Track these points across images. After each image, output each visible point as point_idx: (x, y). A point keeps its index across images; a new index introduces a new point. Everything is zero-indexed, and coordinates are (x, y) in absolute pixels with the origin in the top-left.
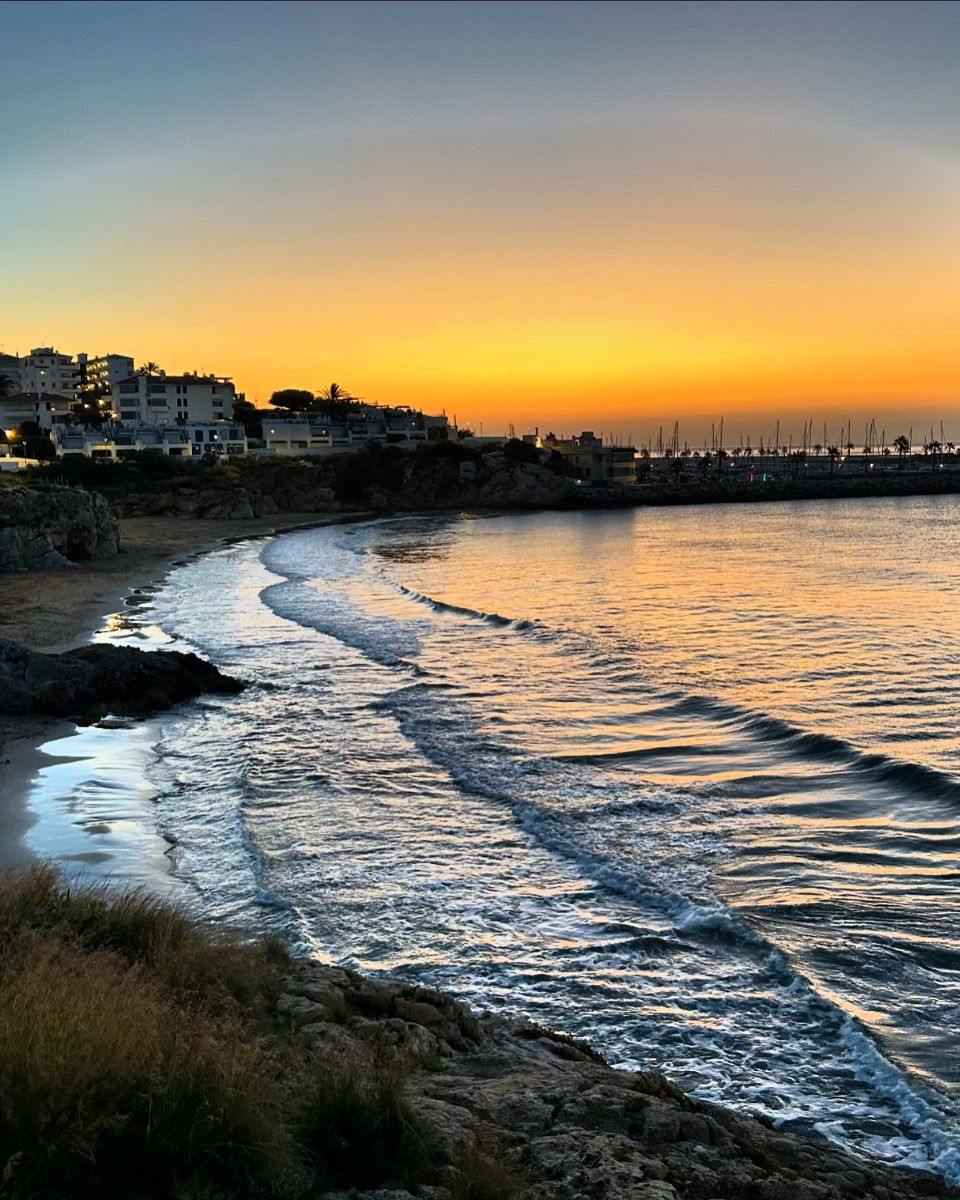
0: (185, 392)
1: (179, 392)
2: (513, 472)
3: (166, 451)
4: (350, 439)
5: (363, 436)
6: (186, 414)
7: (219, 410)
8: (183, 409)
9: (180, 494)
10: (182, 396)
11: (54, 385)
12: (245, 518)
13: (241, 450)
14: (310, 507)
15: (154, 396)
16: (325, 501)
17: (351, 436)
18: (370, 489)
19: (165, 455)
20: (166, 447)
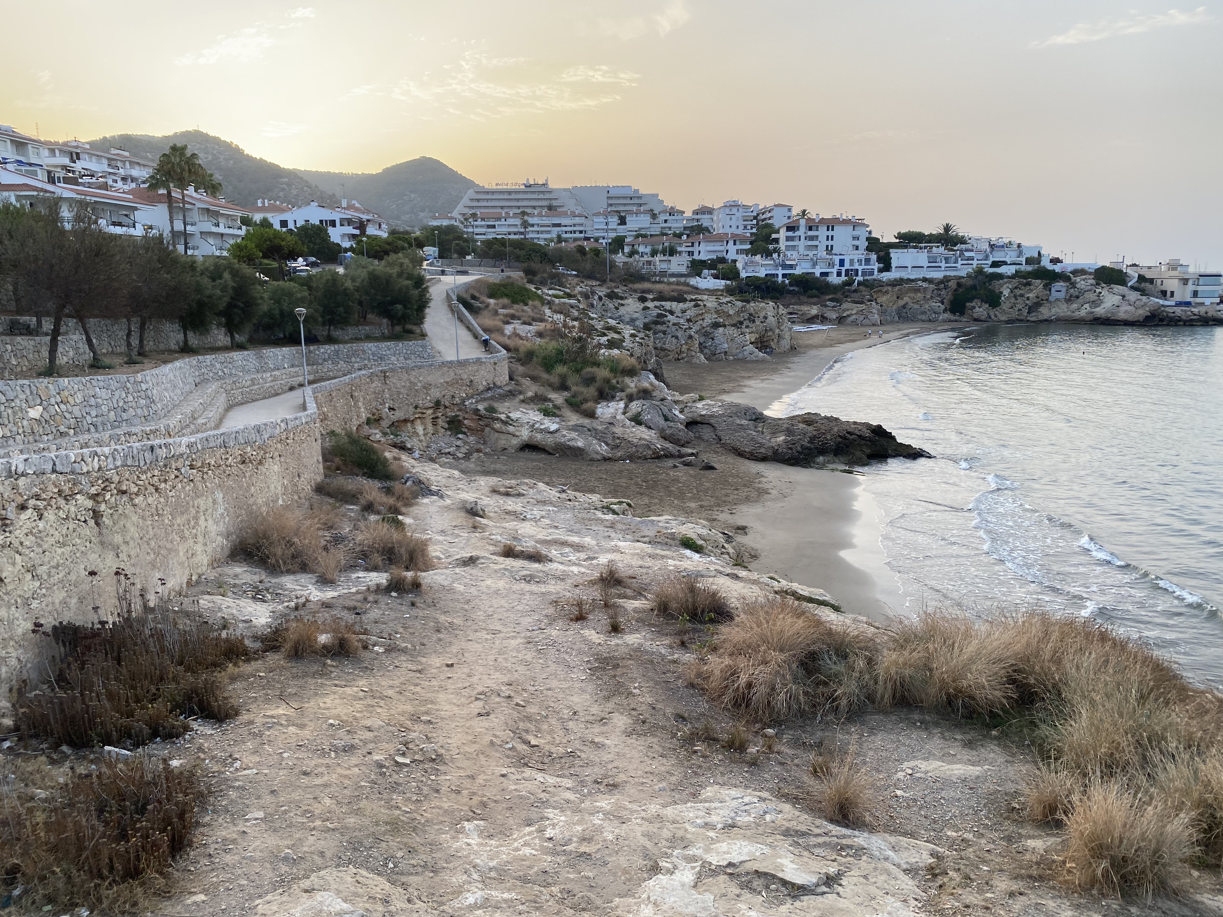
0: (833, 230)
1: (828, 230)
2: (1100, 293)
3: (818, 274)
4: (958, 265)
5: (970, 262)
6: (832, 246)
7: (856, 243)
8: (830, 243)
9: (826, 306)
10: (830, 233)
11: (738, 227)
12: (874, 325)
13: (872, 273)
14: (924, 317)
15: (810, 233)
16: (935, 313)
17: (960, 262)
18: (973, 304)
19: (817, 278)
20: (817, 272)
